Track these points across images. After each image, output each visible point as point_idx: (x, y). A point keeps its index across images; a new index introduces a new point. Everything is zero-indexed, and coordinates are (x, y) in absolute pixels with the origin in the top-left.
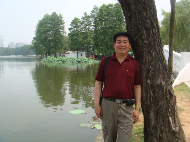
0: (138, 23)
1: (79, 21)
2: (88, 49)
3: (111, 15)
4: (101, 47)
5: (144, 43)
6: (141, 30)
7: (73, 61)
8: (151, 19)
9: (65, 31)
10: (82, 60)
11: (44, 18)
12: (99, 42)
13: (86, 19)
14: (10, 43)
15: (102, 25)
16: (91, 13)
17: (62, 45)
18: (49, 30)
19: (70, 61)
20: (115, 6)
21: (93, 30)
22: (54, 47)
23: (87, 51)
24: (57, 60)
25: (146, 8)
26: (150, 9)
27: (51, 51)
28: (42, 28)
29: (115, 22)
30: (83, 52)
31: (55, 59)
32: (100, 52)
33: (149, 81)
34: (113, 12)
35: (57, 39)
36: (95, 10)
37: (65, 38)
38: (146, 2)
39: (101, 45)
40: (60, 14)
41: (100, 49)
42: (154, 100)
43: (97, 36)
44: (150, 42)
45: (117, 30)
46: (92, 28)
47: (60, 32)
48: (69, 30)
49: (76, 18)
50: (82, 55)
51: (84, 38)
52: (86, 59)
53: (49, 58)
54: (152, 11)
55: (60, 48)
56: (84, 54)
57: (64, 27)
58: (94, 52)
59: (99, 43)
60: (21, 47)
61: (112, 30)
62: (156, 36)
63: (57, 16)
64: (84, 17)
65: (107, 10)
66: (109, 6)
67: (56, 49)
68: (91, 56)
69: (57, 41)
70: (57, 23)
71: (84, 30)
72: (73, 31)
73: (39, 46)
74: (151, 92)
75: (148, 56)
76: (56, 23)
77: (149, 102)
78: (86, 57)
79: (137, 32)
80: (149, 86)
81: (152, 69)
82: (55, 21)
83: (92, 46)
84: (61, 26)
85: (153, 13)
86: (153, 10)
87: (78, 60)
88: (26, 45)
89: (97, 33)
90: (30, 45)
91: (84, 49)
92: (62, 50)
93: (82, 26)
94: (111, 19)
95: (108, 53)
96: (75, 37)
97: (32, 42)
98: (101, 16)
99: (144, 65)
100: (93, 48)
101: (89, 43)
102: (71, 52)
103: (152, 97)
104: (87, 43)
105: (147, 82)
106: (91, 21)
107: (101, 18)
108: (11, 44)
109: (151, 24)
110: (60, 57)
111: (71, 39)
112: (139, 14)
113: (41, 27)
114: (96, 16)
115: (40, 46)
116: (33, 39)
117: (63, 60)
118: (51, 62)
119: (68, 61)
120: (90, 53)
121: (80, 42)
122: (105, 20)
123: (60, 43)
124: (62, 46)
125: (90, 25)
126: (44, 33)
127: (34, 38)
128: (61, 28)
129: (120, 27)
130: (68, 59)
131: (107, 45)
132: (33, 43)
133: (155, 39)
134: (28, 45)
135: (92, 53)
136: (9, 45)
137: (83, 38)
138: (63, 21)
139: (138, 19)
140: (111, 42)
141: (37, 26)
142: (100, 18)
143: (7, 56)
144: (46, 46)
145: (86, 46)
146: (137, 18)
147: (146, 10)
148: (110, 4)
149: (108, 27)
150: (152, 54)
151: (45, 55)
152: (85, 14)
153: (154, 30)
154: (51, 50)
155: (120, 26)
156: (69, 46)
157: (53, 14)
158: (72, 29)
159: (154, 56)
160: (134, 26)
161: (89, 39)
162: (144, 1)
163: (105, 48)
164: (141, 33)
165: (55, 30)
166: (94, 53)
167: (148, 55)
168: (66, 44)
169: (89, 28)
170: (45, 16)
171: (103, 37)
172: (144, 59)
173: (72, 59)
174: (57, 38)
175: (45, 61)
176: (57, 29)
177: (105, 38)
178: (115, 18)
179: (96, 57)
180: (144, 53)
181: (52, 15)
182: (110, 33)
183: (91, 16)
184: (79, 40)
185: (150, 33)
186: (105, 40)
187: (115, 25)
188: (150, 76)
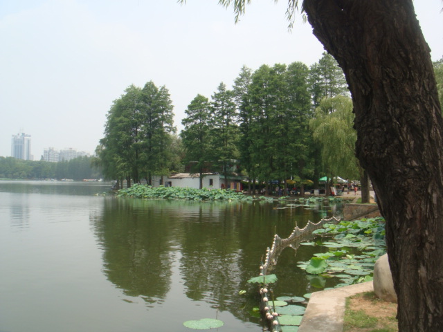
0: (390, 112)
1: (206, 104)
2: (227, 170)
3: (281, 90)
4: (258, 165)
5: (407, 166)
6: (401, 133)
7: (192, 197)
8: (424, 103)
9: (174, 125)
10: (211, 195)
11: (127, 96)
12: (251, 152)
13: (224, 99)
14: (45, 152)
15: (261, 113)
16: (234, 85)
17: (166, 158)
18: (136, 123)
19: (184, 197)
20: (289, 69)
21: (239, 125)
22: (146, 163)
23: (223, 174)
24: (155, 194)
25: (410, 73)
26: (420, 74)
27: (139, 172)
28: (122, 117)
29: (290, 107)
30: (215, 174)
31: (150, 191)
32: (254, 177)
33: (422, 271)
34: (285, 83)
35: (156, 145)
36: (245, 79)
37: (174, 142)
38: (411, 58)
39: (258, 160)
40: (163, 86)
41: (253, 170)
42: (437, 324)
43: (248, 138)
44: (424, 165)
45: (294, 125)
46: (236, 121)
47: (162, 127)
48: (183, 123)
49: (199, 96)
50: (211, 182)
51: (217, 142)
52: (223, 192)
53: (135, 188)
54: (426, 81)
55: (162, 165)
56: (217, 179)
57: (171, 117)
58: (241, 175)
59: (252, 155)
60: (71, 160)
61: (282, 126)
62: (439, 147)
63: (156, 90)
64: (218, 94)
65: (272, 79)
66: (276, 69)
67: (152, 168)
68: (232, 185)
69: (155, 148)
70: (155, 107)
71: (217, 125)
72: (193, 127)
73: (112, 160)
74: (429, 302)
75: (419, 202)
76: (152, 107)
77: (425, 329)
78: (223, 187)
79: (388, 136)
80: (422, 285)
81: (432, 239)
82: (151, 102)
83: (235, 161)
84: (165, 114)
85: (428, 85)
86: (428, 78)
87: (204, 194)
88: (83, 155)
89: (249, 132)
90: (92, 157)
91: (218, 168)
92: (166, 171)
93: (213, 115)
94: (281, 99)
95: (273, 178)
96: (196, 141)
97: (97, 150)
98: (258, 93)
99: (408, 226)
100: (237, 167)
101: (230, 155)
102: (187, 175)
103: (433, 314)
104: (225, 155)
105: (417, 273)
106: (235, 103)
107: (257, 96)
108: (49, 152)
109: (425, 116)
110: (161, 187)
111: (187, 145)
112: (392, 88)
113: (118, 116)
114: (246, 93)
115: (115, 158)
116: (99, 144)
117: (167, 194)
118: (140, 197)
119: (180, 196)
120: (232, 178)
121: (207, 151)
122: (266, 102)
123: (162, 155)
124: (165, 160)
125: (231, 112)
126: (124, 130)
127: (102, 141)
128: (163, 119)
129: (302, 119)
130: (179, 191)
131: (272, 160)
132: (100, 151)
133: (437, 156)
134: (86, 156)
135: (235, 178)
136: (43, 154)
137: (215, 143)
138: (170, 102)
139: (392, 103)
140: (281, 153)
141: (110, 112)
142: (254, 98)
143: (38, 180)
144: (128, 160)
145: (221, 163)
146: (388, 101)
147: (409, 79)
148: (279, 65)
149: (273, 118)
150: (431, 196)
151: (125, 182)
152: (221, 87)
153: (432, 131)
154: (140, 170)
155: (303, 116)
156: (181, 162)
157: (146, 86)
158: (190, 121)
159: (435, 201)
160: (378, 121)
161: (228, 145)
162: (404, 55)
163: (267, 168)
164: (400, 141)
165: (150, 124)
166: (239, 178)
167: (419, 199)
168: (175, 156)
169: (229, 120)
170: (128, 90)
171: (261, 141)
172: (408, 209)
173: (188, 191)
174: (155, 141)
175: (125, 195)
176: (156, 121)
177: (267, 145)
178: (289, 98)
179: (244, 187)
180: (409, 193)
181: (144, 90)
182: (278, 132)
183: (234, 91)
184: (206, 147)
185: (423, 140)
186: (265, 149)
187: (290, 114)
188: (427, 257)
